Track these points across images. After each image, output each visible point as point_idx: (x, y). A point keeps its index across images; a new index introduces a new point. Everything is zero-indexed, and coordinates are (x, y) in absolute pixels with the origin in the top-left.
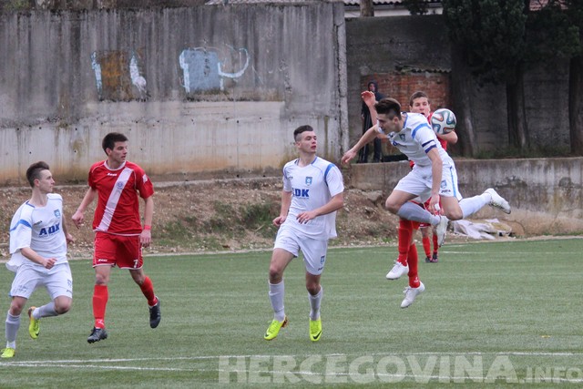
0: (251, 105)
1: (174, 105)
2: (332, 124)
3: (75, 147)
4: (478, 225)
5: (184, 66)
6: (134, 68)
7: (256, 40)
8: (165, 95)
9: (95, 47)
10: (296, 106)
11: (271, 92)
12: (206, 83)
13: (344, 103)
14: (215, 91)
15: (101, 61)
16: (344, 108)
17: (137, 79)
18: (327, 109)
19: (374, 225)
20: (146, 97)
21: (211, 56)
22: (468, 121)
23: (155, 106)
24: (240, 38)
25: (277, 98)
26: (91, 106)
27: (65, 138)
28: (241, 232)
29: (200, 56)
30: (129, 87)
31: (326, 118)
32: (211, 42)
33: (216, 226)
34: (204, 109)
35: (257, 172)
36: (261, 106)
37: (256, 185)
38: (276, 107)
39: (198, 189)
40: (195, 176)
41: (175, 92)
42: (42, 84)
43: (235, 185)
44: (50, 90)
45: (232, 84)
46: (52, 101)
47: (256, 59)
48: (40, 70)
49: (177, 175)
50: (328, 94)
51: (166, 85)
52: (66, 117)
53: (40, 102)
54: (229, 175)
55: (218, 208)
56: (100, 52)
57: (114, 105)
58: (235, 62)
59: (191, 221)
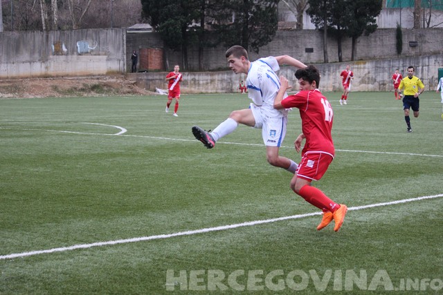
0: (98, 57)
1: (75, 56)
2: (122, 62)
3: (47, 68)
4: (163, 91)
5: (78, 46)
6: (64, 46)
7: (99, 38)
8: (73, 54)
9: (52, 40)
10: (111, 57)
11: (104, 53)
12: (85, 51)
13: (125, 56)
14: (87, 53)
15: (54, 44)
16: (125, 58)
17: (65, 49)
18: (120, 58)
19: (130, 90)
20: (67, 54)
21: (86, 43)
22: (167, 62)
23: (69, 57)
24: (95, 38)
25: (105, 55)
26: (51, 57)
27: (43, 65)
28: (90, 92)
29: (83, 43)
30: (62, 51)
31: (120, 60)
32: (86, 39)
33: (83, 90)
34: (84, 58)
35: (99, 75)
36: (100, 57)
37: (98, 79)
38: (105, 57)
39: (81, 79)
40: (81, 76)
41: (75, 53)
42: (37, 51)
43: (92, 78)
44: (40, 52)
45: (92, 51)
46: (40, 55)
47: (99, 44)
48: (37, 47)
49: (76, 76)
50: (120, 53)
51: (73, 51)
52: (44, 60)
53: (37, 56)
54: (91, 76)
55: (84, 85)
56: (54, 42)
57: (57, 57)
58: (93, 45)
59: (75, 88)
